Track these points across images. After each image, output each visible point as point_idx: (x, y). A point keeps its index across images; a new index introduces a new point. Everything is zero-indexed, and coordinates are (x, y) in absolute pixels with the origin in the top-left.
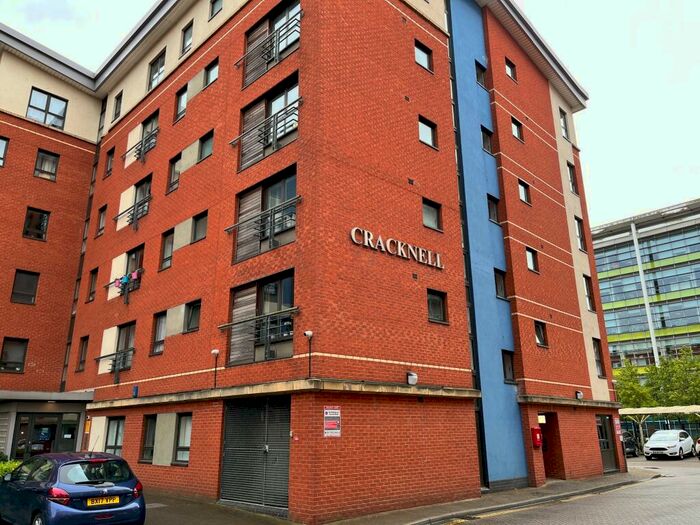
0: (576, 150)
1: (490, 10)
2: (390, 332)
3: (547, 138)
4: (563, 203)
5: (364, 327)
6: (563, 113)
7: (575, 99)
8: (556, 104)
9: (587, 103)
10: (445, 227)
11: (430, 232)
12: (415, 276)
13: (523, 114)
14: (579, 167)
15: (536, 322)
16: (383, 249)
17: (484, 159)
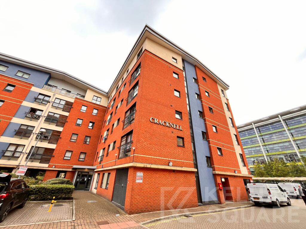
0: (227, 100)
1: (197, 66)
2: (163, 149)
3: (218, 96)
4: (225, 113)
5: (154, 147)
6: (222, 91)
7: (226, 87)
8: (220, 88)
9: (229, 88)
10: (183, 119)
11: (178, 120)
12: (172, 132)
13: (208, 90)
14: (229, 104)
15: (218, 148)
16: (161, 124)
17: (197, 101)
